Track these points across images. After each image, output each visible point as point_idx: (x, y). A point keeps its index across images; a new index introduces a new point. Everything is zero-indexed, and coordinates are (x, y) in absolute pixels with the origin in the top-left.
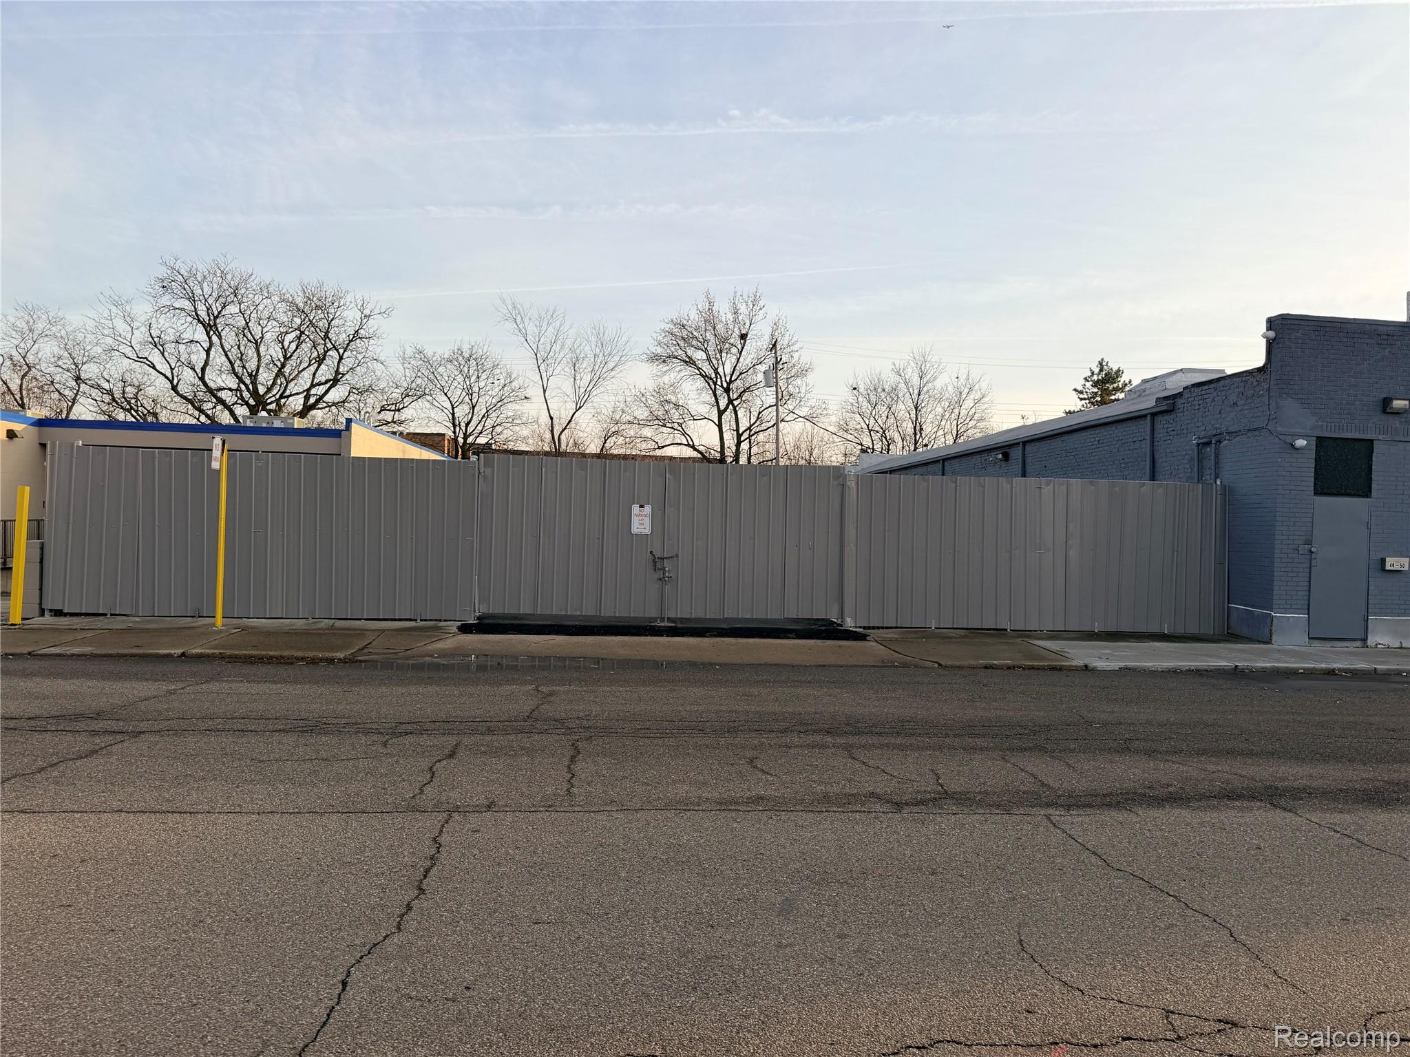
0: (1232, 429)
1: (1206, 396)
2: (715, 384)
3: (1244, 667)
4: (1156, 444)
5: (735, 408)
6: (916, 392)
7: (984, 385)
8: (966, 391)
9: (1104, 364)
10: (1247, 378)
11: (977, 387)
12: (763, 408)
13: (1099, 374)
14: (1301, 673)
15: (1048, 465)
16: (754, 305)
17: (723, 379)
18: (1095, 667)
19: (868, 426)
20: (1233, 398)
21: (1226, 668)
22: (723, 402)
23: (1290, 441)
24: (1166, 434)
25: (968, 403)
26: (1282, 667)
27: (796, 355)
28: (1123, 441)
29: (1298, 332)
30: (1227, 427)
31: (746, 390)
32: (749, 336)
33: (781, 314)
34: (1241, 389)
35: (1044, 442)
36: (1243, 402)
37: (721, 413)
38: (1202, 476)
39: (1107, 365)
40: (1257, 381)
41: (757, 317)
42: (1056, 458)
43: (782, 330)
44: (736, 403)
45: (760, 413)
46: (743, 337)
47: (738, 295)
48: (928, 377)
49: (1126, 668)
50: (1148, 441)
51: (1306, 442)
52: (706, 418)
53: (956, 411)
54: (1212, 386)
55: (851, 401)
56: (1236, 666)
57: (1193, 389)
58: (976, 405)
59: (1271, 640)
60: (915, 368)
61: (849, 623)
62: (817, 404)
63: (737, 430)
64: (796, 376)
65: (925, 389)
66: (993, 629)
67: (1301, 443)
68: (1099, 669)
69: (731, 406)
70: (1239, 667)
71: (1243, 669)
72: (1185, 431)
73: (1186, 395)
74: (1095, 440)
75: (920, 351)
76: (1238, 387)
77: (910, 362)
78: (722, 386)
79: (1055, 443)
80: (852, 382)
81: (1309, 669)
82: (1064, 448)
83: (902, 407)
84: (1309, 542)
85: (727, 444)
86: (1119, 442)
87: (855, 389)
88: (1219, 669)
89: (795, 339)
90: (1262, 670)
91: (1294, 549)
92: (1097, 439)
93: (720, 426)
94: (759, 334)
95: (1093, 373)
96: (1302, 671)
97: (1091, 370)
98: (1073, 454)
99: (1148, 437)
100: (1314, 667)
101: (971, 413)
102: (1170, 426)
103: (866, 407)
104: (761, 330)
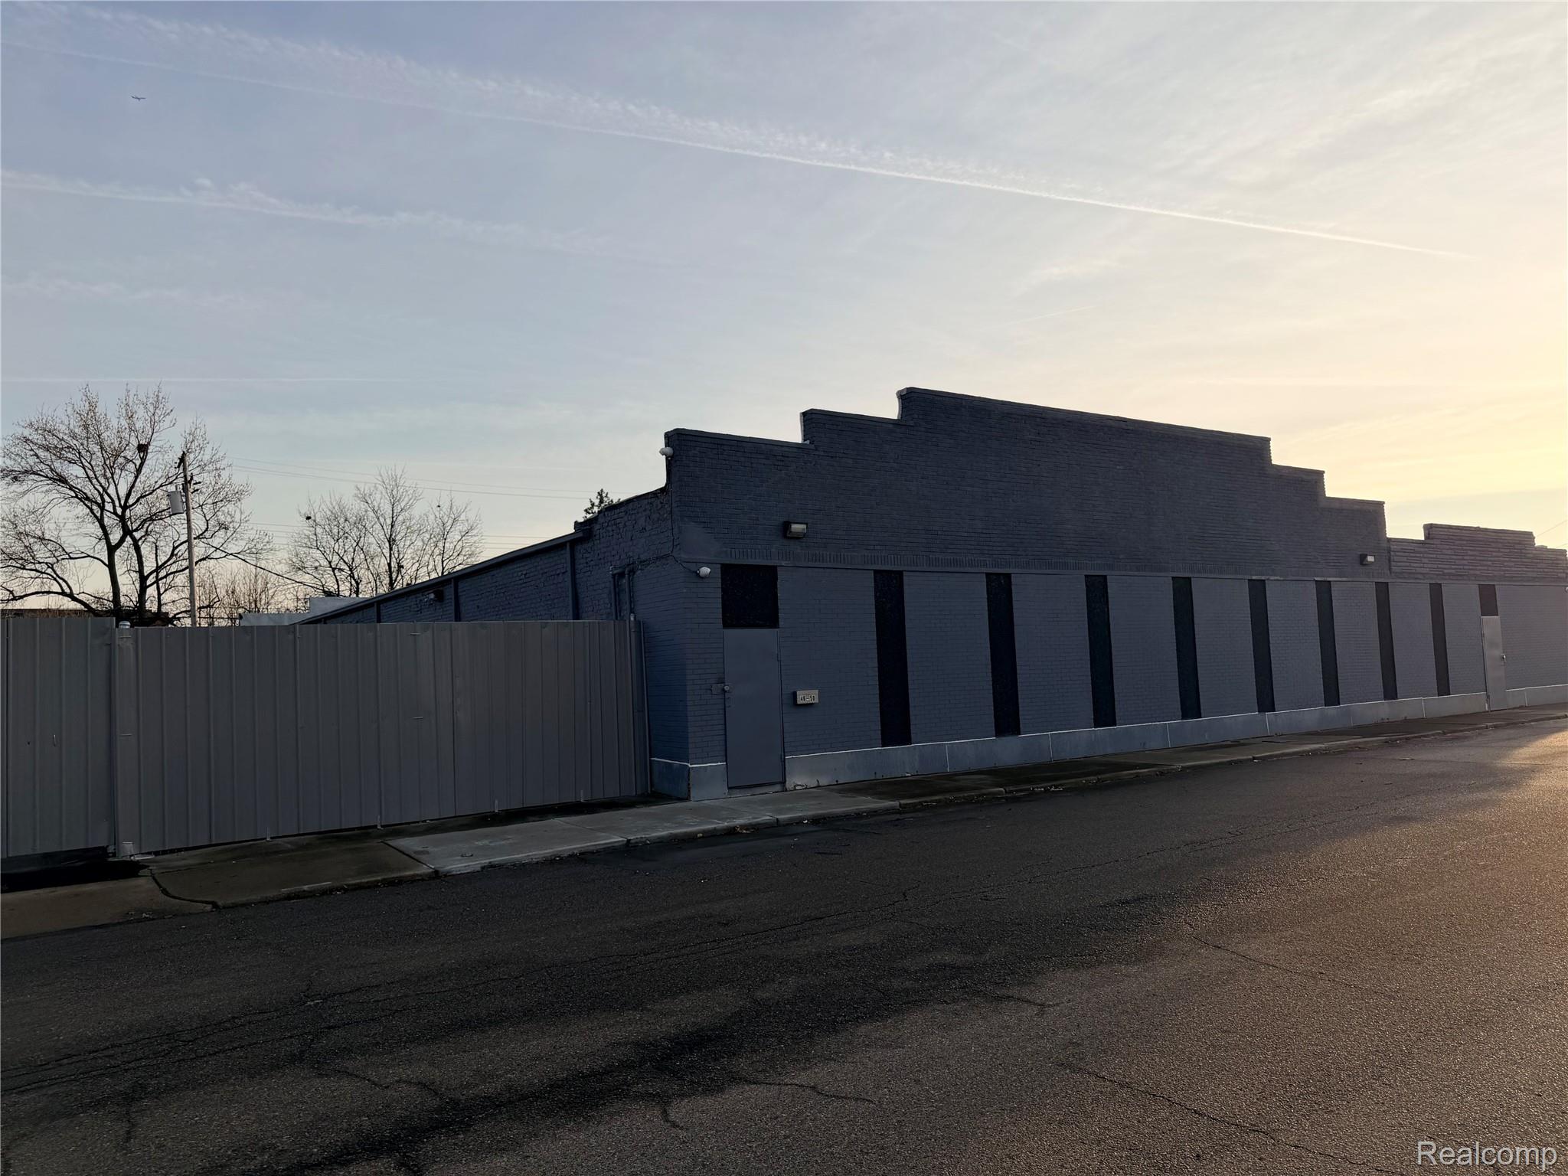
0: (643, 557)
1: (618, 521)
2: (102, 508)
3: (637, 840)
4: (577, 576)
5: (135, 542)
6: (389, 522)
7: (472, 516)
8: (450, 521)
9: (604, 495)
10: (653, 500)
11: (463, 517)
12: (178, 542)
13: (599, 506)
14: (700, 838)
15: (480, 605)
16: (156, 408)
17: (117, 504)
18: (448, 872)
19: (330, 562)
20: (642, 522)
21: (616, 844)
22: (115, 536)
23: (693, 569)
24: (585, 565)
25: (454, 536)
26: (681, 833)
27: (225, 474)
28: (547, 574)
29: (695, 450)
30: (639, 556)
31: (152, 518)
32: (151, 449)
33: (198, 422)
34: (648, 512)
35: (475, 578)
36: (651, 527)
37: (112, 550)
38: (620, 612)
39: (606, 496)
40: (661, 503)
41: (161, 424)
42: (488, 597)
43: (201, 442)
44: (137, 535)
45: (175, 548)
46: (143, 448)
47: (131, 394)
48: (403, 504)
49: (492, 866)
50: (569, 574)
51: (709, 570)
52: (88, 557)
53: (441, 545)
54: (623, 509)
55: (307, 533)
56: (629, 841)
57: (606, 513)
58: (463, 539)
59: (689, 796)
60: (384, 494)
61: (129, 850)
62: (257, 536)
63: (141, 571)
64: (226, 499)
65: (400, 518)
66: (358, 828)
67: (705, 570)
68: (454, 873)
69: (128, 539)
70: (632, 841)
71: (637, 843)
72: (602, 561)
73: (601, 520)
74: (522, 574)
75: (390, 473)
76: (645, 510)
77: (377, 485)
78: (115, 513)
79: (486, 579)
80: (305, 510)
81: (709, 831)
82: (494, 585)
83: (372, 540)
84: (721, 681)
85: (123, 590)
86: (545, 575)
87: (308, 518)
88: (609, 848)
89: (221, 454)
90: (658, 840)
91: (707, 689)
92: (524, 572)
93: (111, 566)
94: (168, 445)
95: (593, 505)
96: (701, 835)
97: (591, 502)
98: (502, 591)
99: (569, 569)
100: (715, 829)
101: (458, 547)
102: (588, 555)
103: (327, 541)
104: (169, 441)
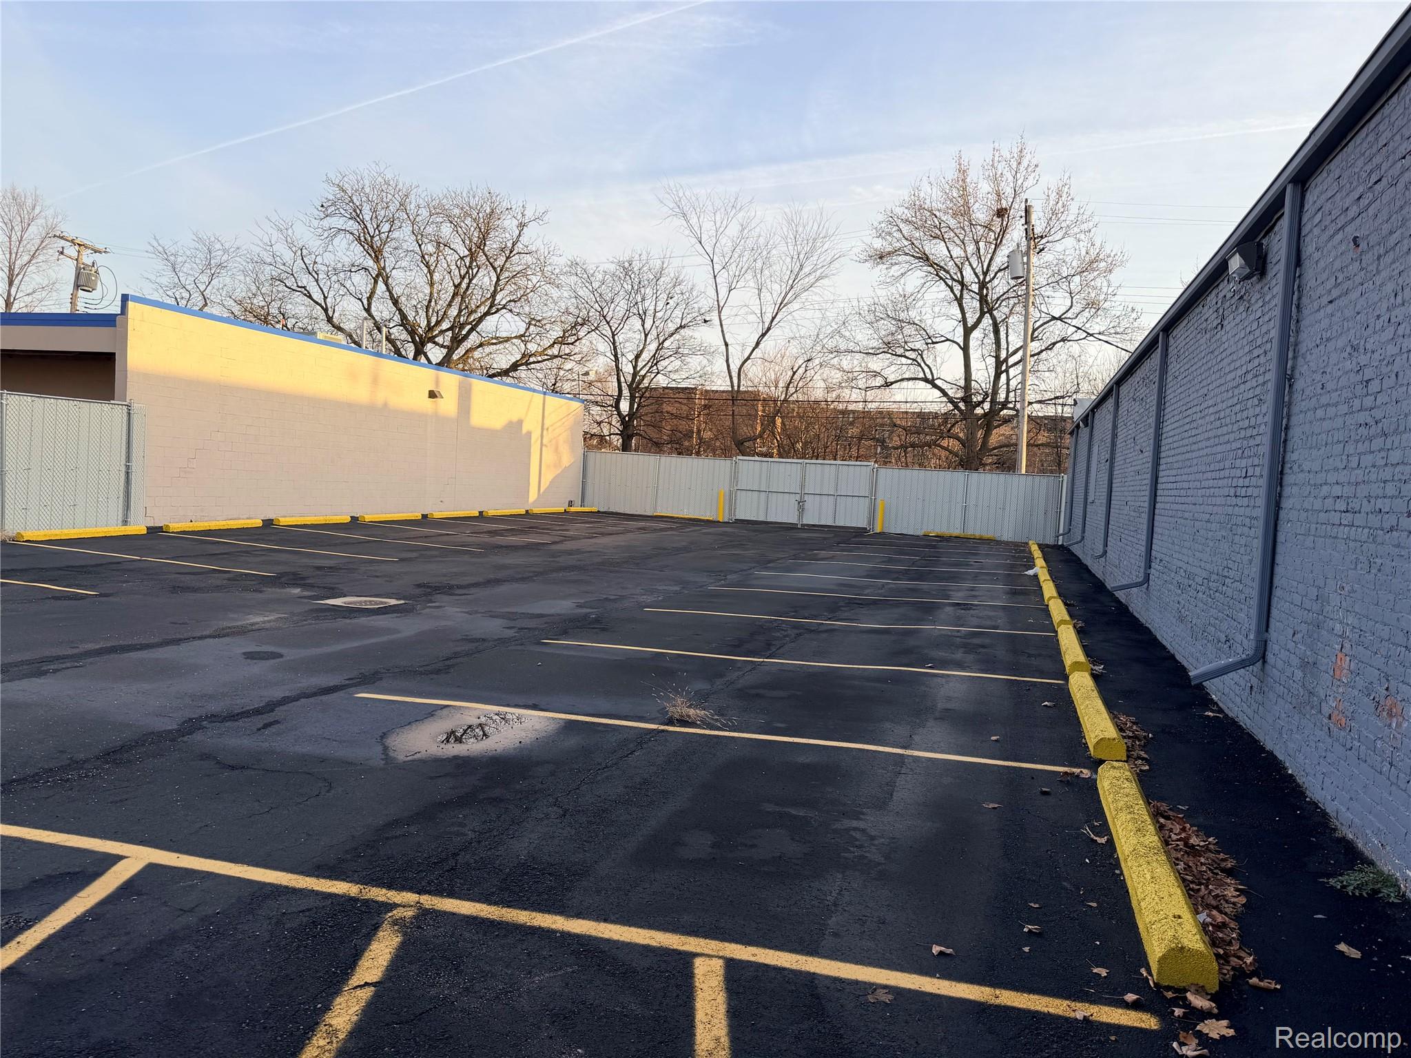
5: (994, 321)
16: (1019, 164)
22: (973, 316)
37: (969, 329)
52: (948, 340)
63: (998, 356)
69: (987, 318)
93: (965, 349)
